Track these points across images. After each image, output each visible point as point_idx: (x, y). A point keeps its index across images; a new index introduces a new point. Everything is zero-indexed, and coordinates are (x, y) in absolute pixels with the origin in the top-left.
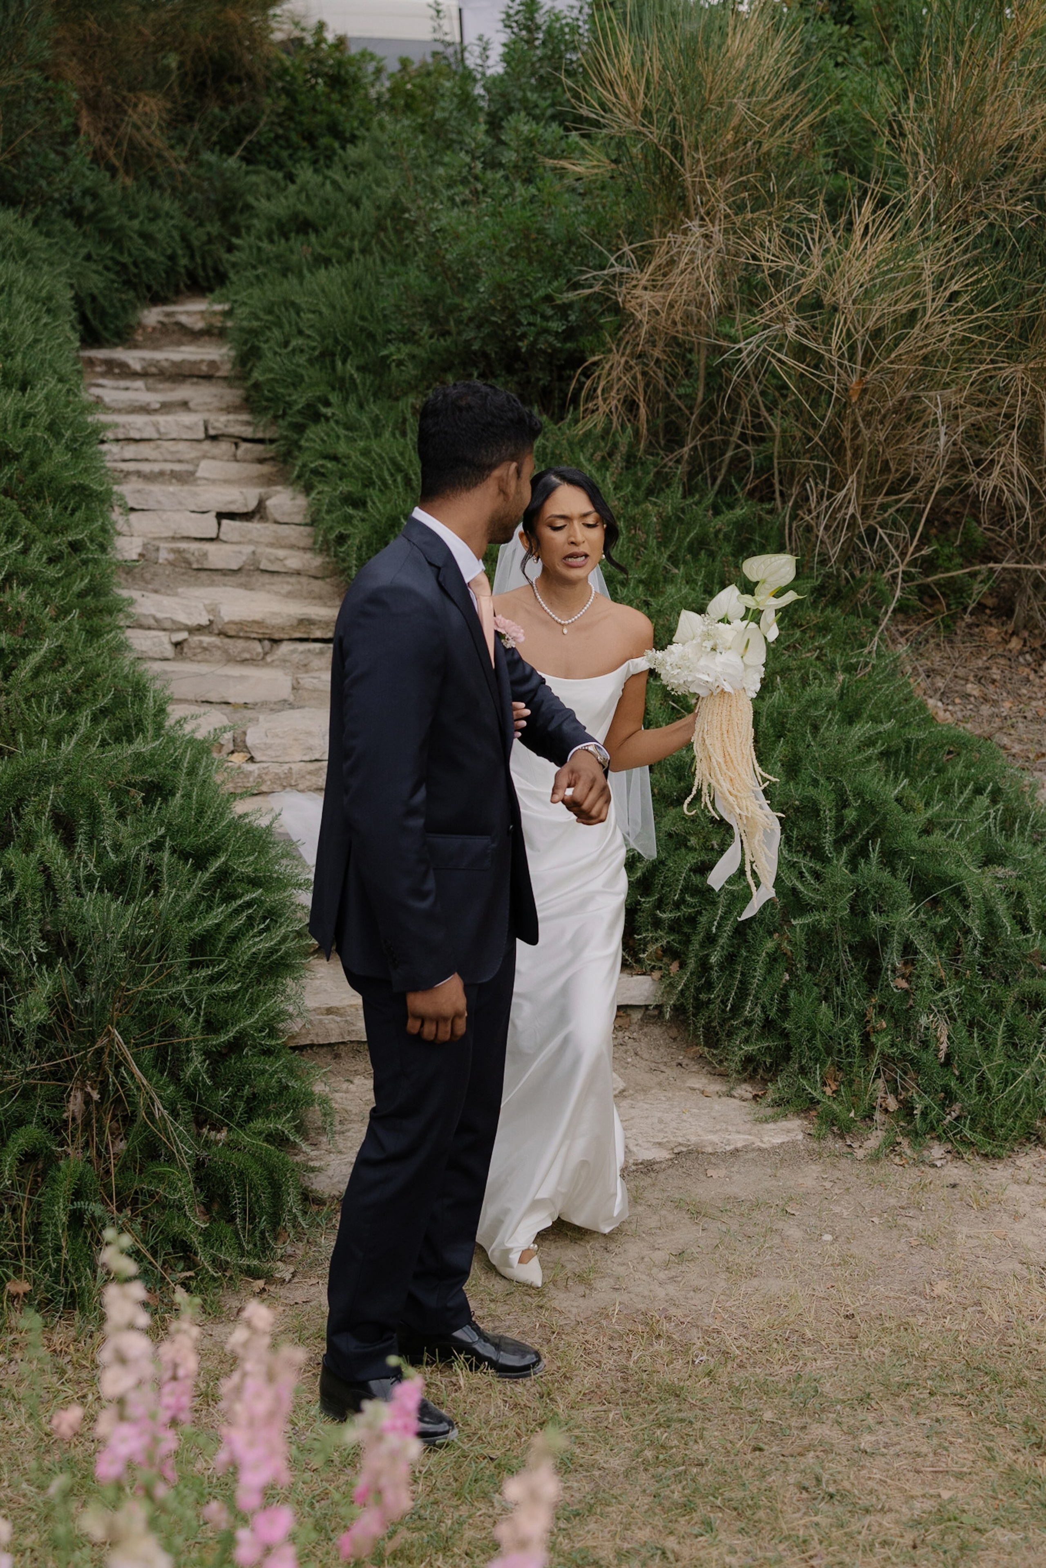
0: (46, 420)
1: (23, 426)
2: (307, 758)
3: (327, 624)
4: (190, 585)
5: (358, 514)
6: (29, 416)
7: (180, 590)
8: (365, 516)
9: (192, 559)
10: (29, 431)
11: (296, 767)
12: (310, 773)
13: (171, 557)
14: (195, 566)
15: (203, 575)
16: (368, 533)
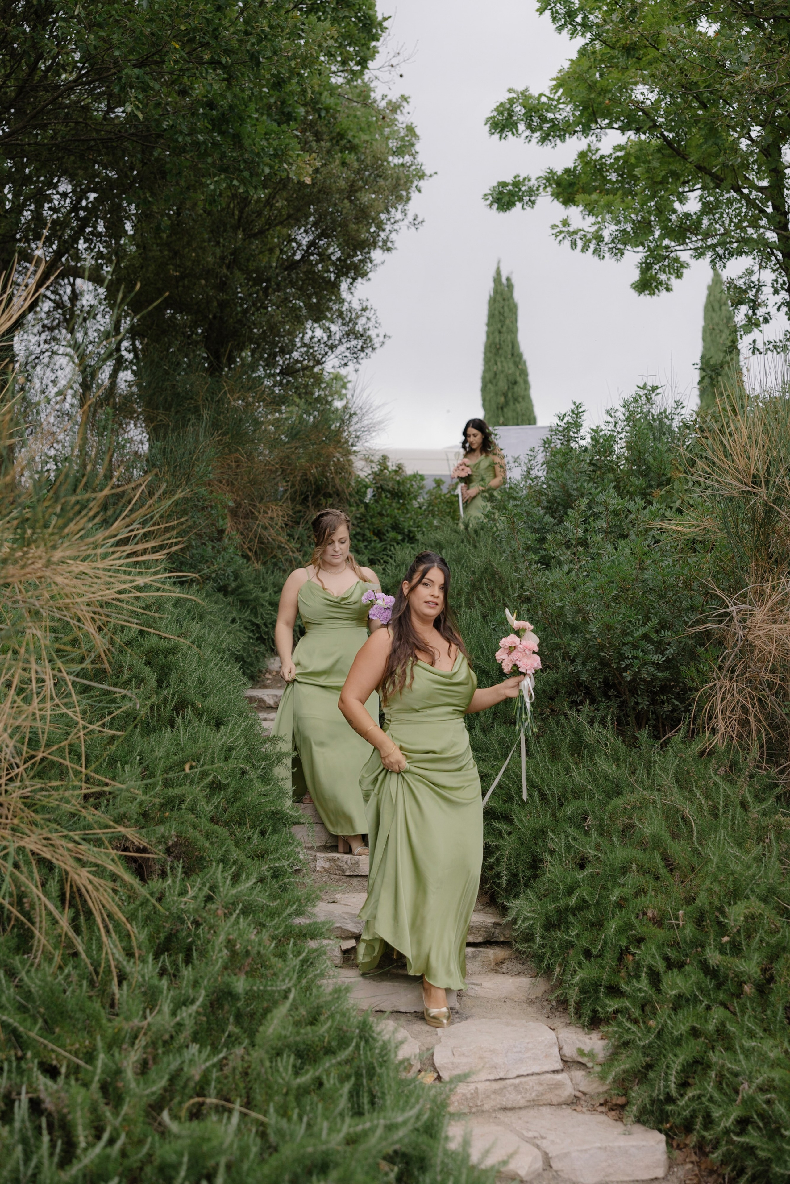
0: (245, 752)
1: (226, 759)
2: (491, 1077)
3: (478, 929)
4: (344, 892)
5: (503, 826)
6: (230, 749)
7: (338, 896)
8: (509, 829)
9: (345, 867)
10: (232, 764)
11: (481, 1086)
12: (495, 1092)
13: (327, 865)
14: (348, 873)
15: (355, 881)
16: (515, 845)
